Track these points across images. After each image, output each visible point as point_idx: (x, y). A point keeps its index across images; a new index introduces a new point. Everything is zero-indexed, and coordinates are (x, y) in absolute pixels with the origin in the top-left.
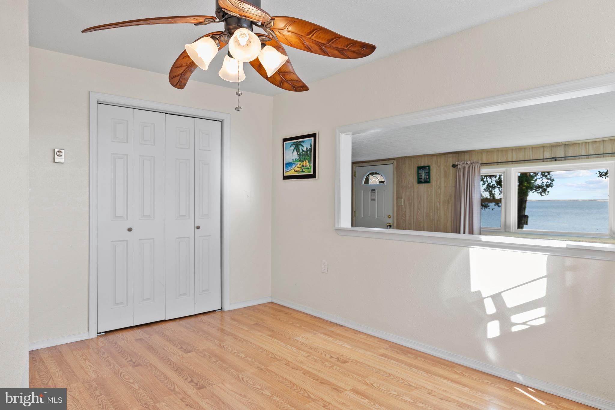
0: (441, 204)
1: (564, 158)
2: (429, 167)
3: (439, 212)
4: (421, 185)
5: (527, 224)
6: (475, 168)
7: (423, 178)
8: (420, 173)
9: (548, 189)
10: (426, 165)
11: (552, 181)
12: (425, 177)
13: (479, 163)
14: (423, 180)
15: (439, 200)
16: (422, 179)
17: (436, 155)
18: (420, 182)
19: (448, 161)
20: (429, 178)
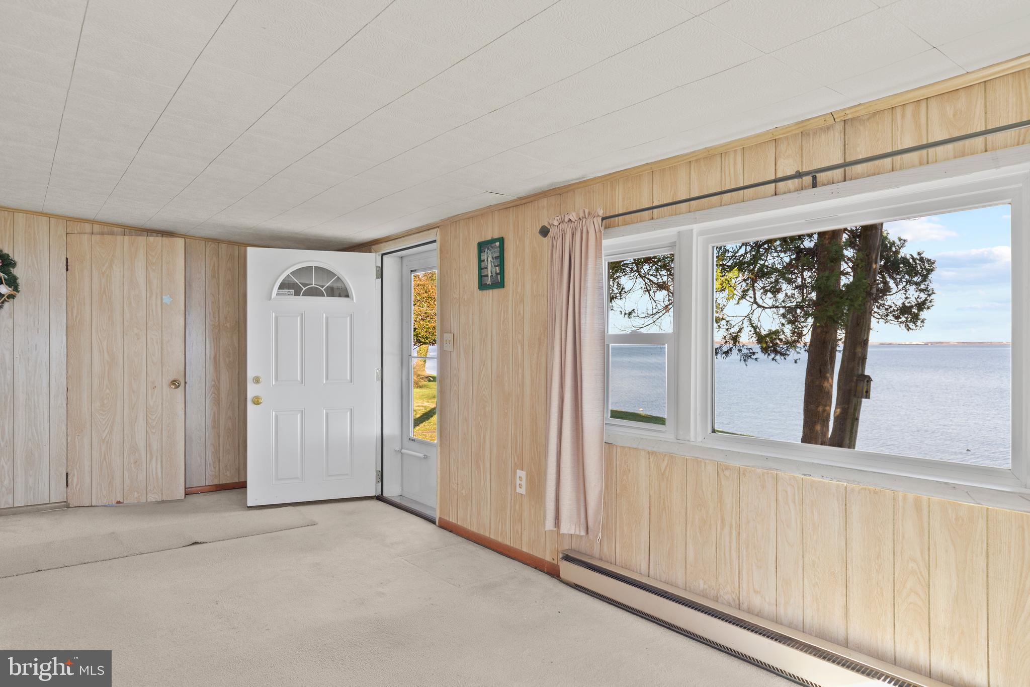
0: (526, 348)
1: (838, 173)
2: (502, 240)
3: (520, 371)
4: (486, 292)
5: (868, 397)
6: (588, 232)
7: (490, 275)
8: (484, 261)
9: (924, 314)
10: (496, 236)
11: (929, 295)
12: (494, 270)
13: (598, 216)
14: (489, 282)
15: (520, 337)
16: (487, 276)
17: (515, 206)
18: (482, 286)
19: (539, 221)
20: (502, 273)
